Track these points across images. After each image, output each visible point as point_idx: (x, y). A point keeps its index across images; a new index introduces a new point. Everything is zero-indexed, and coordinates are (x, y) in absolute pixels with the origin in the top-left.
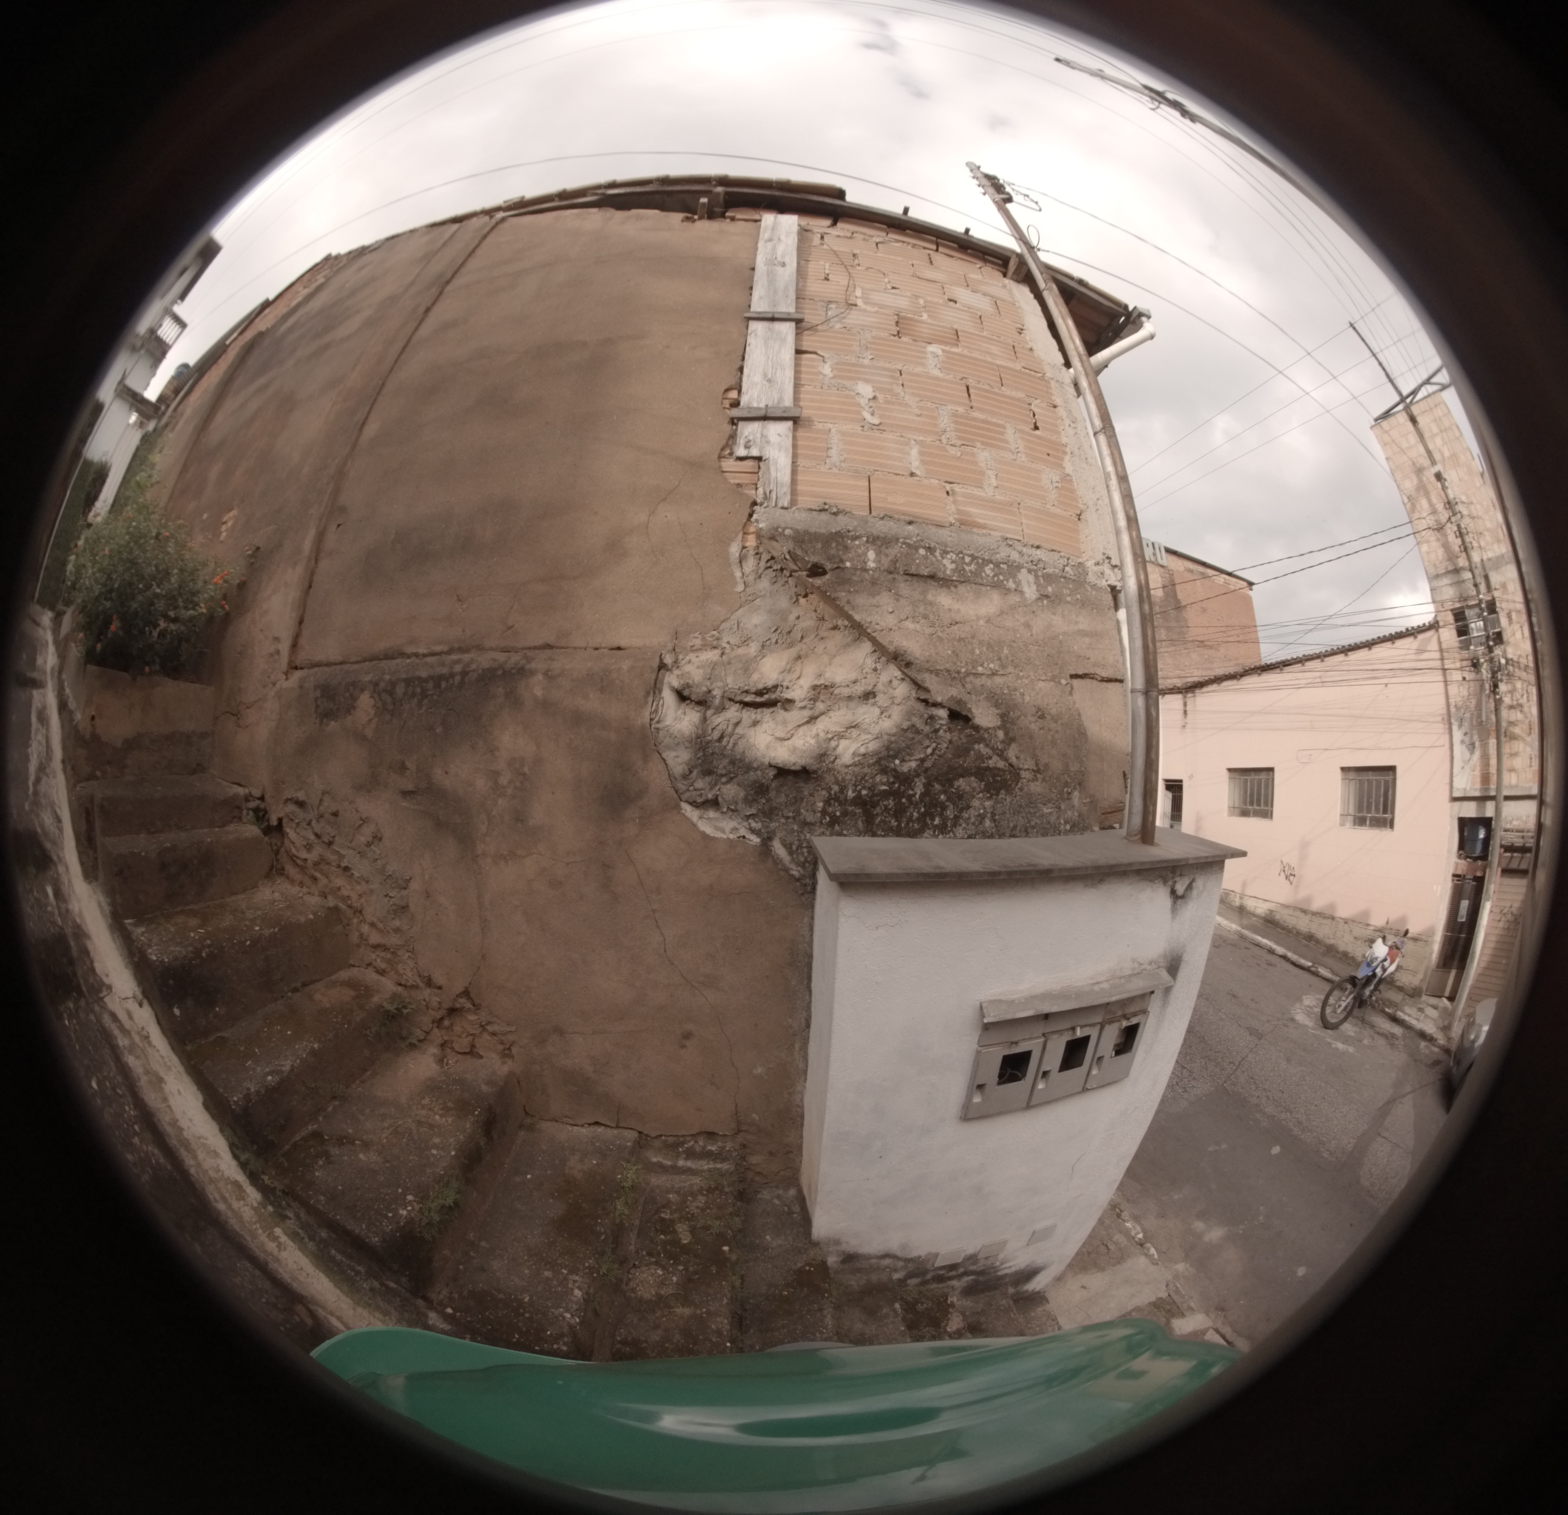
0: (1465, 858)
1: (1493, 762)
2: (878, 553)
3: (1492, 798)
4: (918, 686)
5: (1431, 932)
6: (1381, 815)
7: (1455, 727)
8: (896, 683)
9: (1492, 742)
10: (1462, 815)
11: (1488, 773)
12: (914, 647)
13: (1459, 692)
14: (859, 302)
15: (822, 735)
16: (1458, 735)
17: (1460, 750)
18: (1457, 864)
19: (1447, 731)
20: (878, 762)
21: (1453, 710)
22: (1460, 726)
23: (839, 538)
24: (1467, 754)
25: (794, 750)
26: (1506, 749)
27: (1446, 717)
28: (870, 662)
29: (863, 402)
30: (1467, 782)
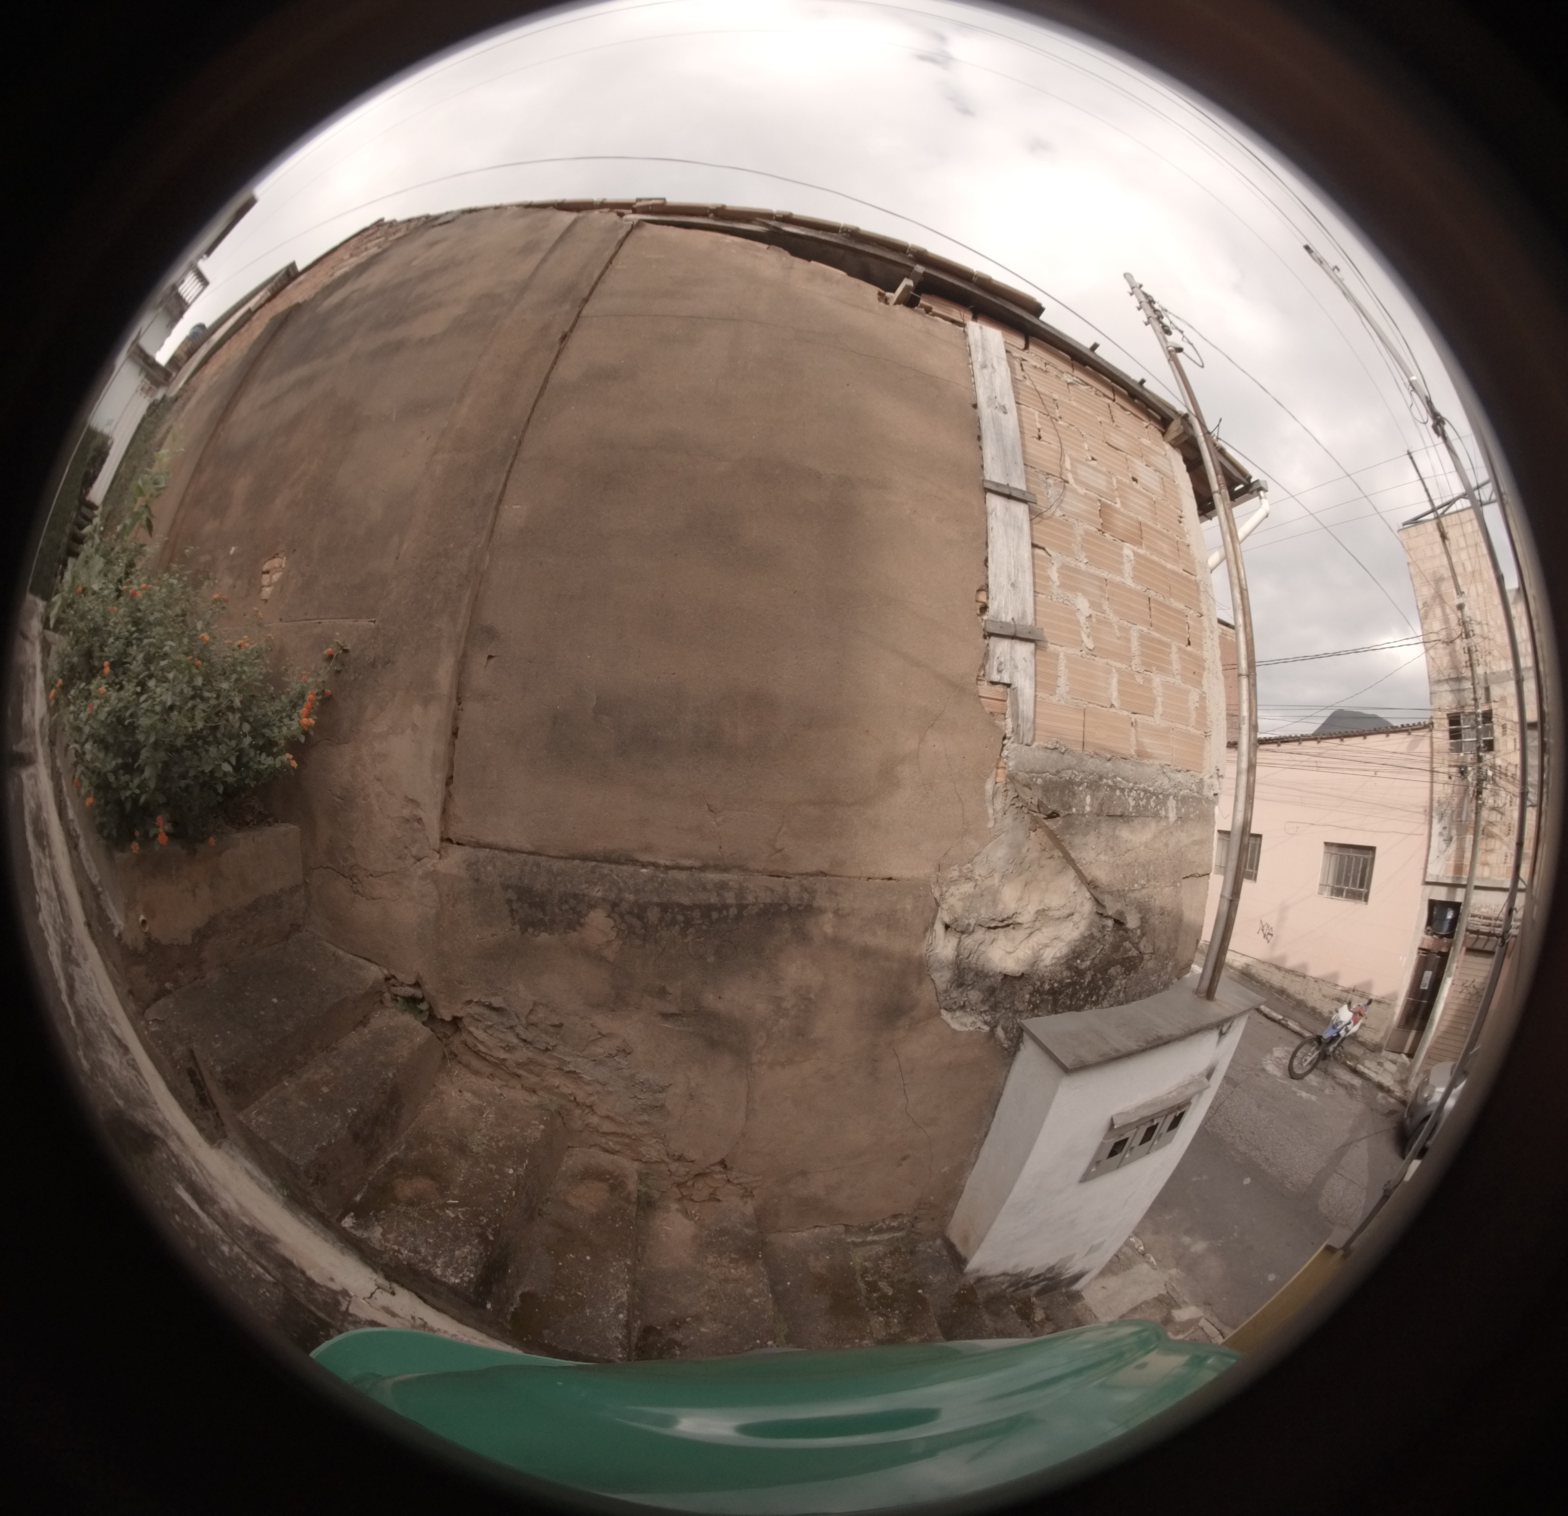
0: (1432, 934)
1: (1468, 855)
2: (1093, 797)
3: (1464, 886)
4: (1099, 904)
5: (1394, 996)
6: (1357, 889)
7: (1435, 821)
8: (1085, 901)
9: (1469, 837)
10: (1433, 898)
11: (1462, 864)
12: (1102, 875)
13: (1443, 790)
16: (1437, 827)
17: (1436, 840)
18: (1423, 939)
19: (1427, 822)
21: (1435, 804)
22: (1440, 820)
24: (1443, 846)
25: (1017, 961)
26: (1482, 845)
27: (1428, 810)
28: (1071, 888)
30: (1440, 869)
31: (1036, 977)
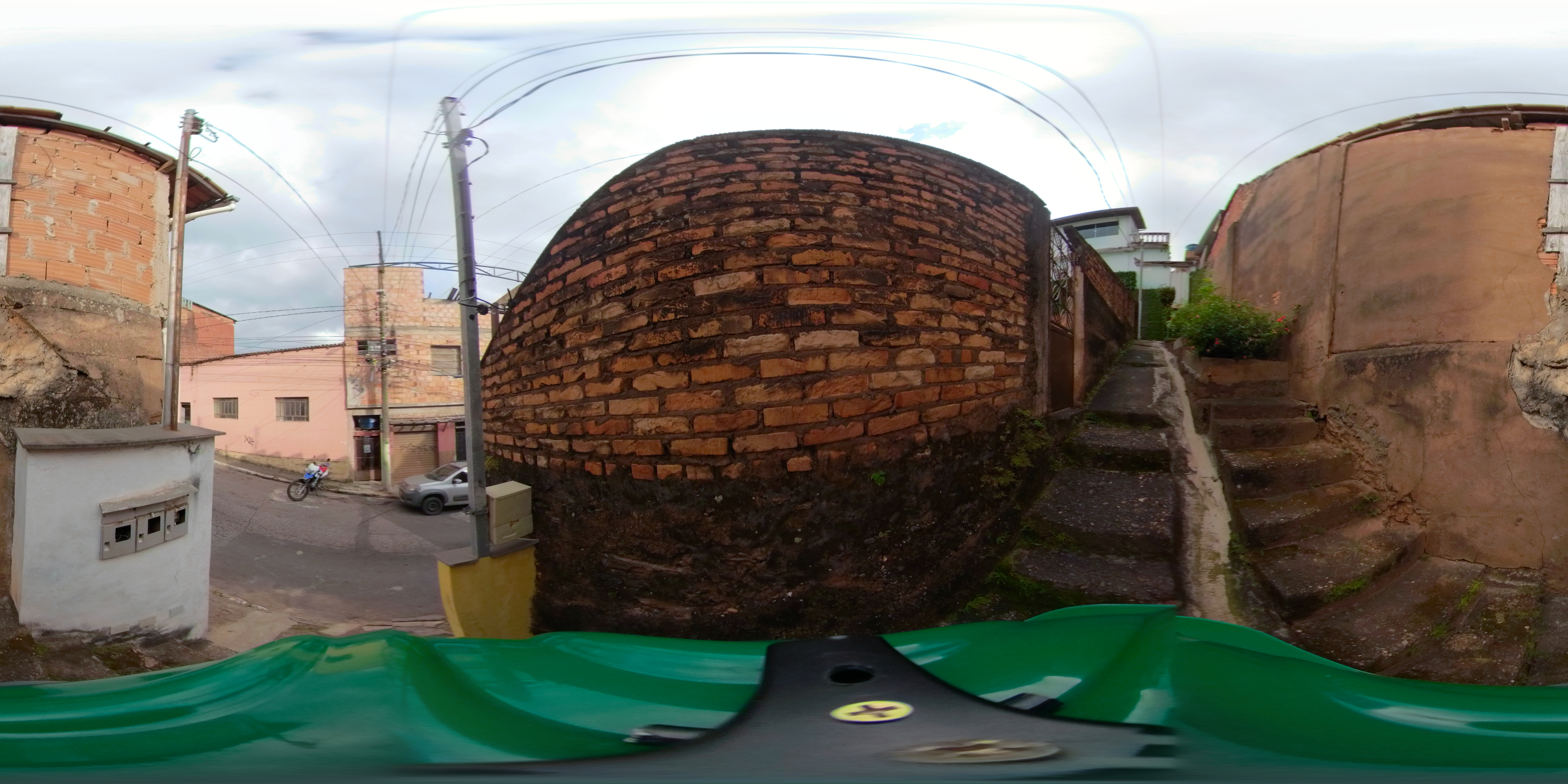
2: (48, 298)
4: (64, 360)
8: (53, 358)
12: (62, 342)
14: (54, 176)
15: (19, 381)
17: (351, 391)
20: (45, 394)
23: (29, 290)
25: (6, 388)
28: (42, 349)
29: (47, 226)
31: (22, 401)
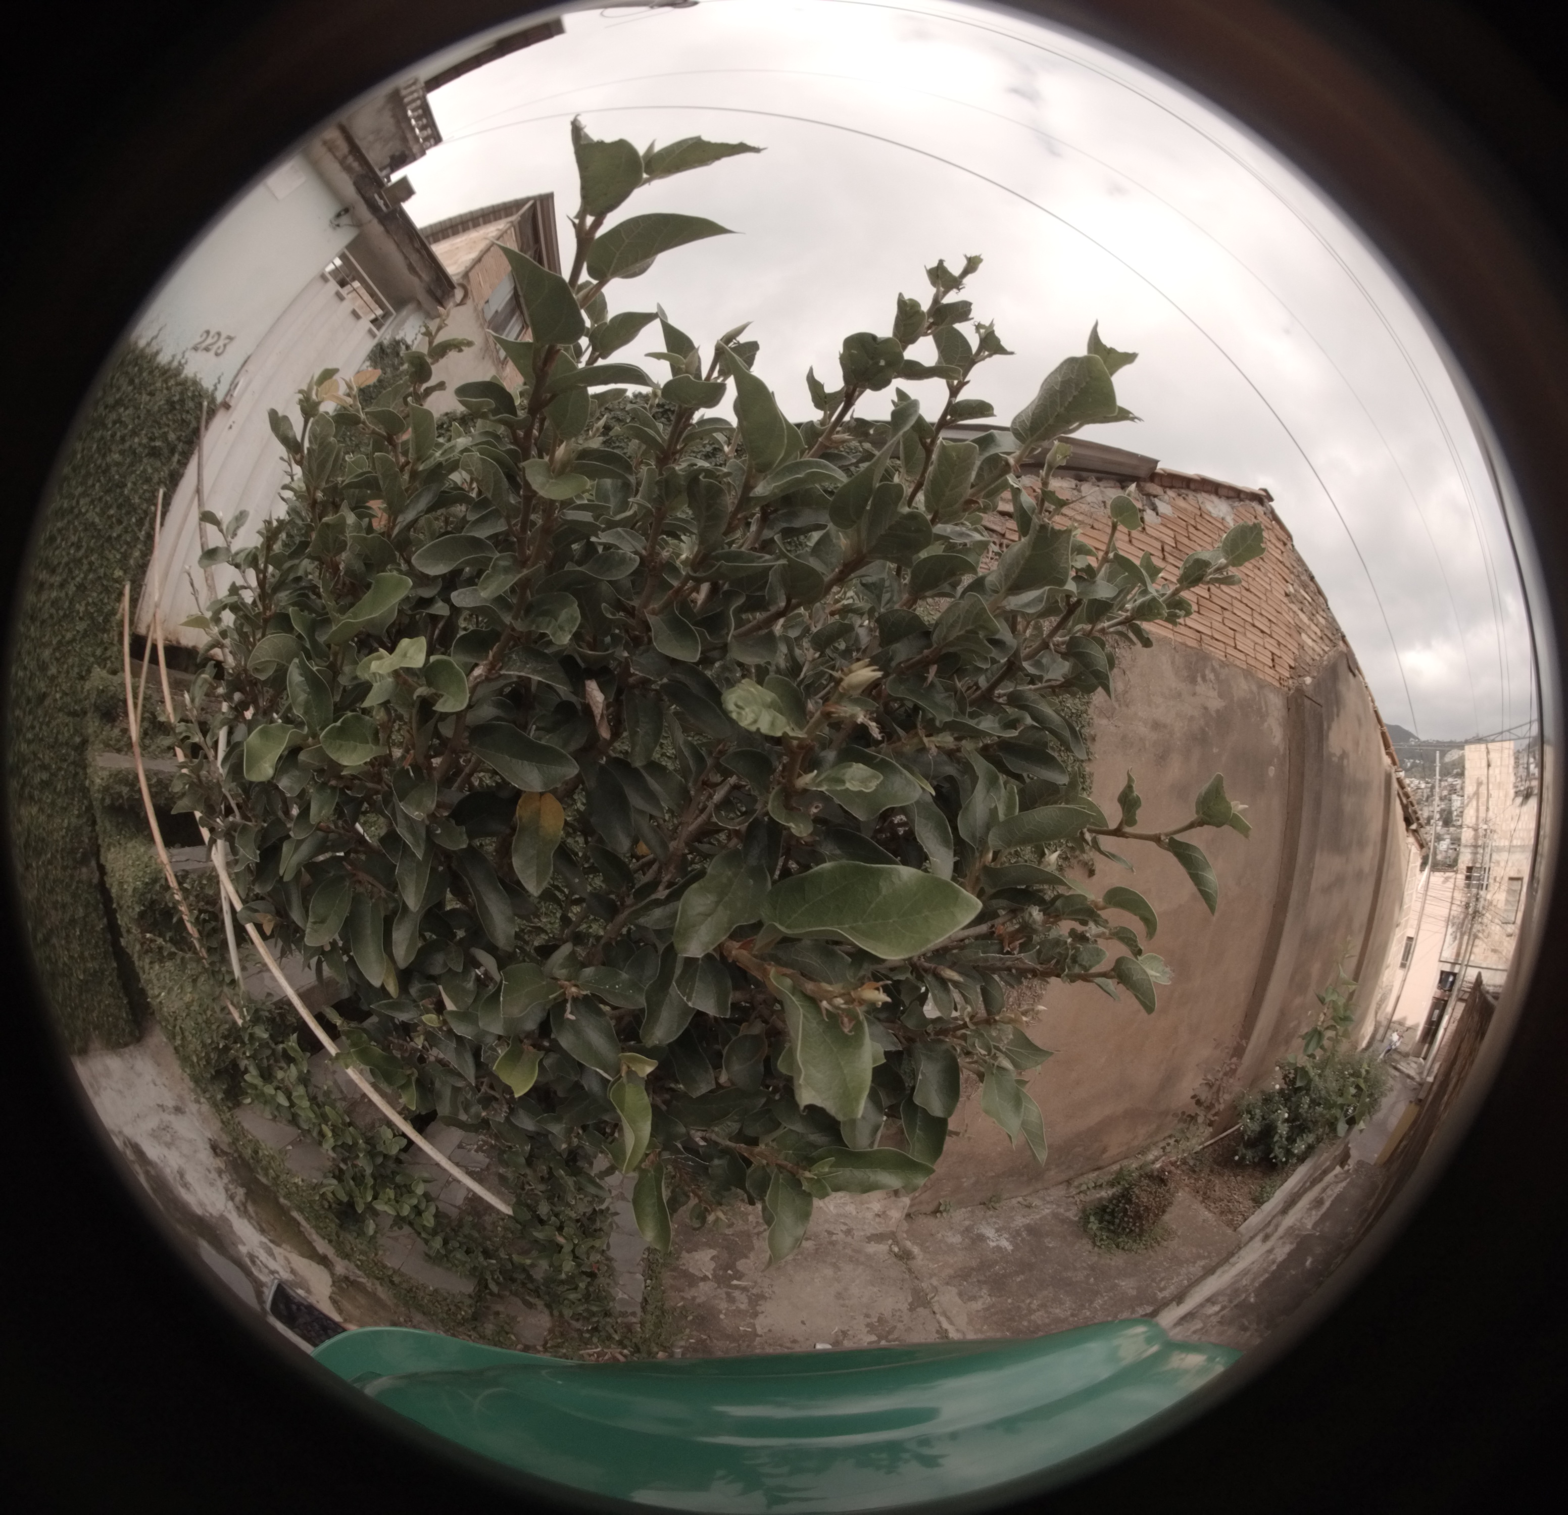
0: (1441, 990)
1: (1464, 947)
3: (1460, 964)
5: (1418, 1025)
7: (1450, 927)
9: (1466, 937)
10: (1444, 969)
11: (1460, 952)
16: (1450, 930)
17: (1449, 938)
18: (1436, 992)
19: (1446, 927)
21: (1450, 917)
22: (1453, 925)
24: (1452, 941)
27: (1446, 920)
30: (1449, 954)
